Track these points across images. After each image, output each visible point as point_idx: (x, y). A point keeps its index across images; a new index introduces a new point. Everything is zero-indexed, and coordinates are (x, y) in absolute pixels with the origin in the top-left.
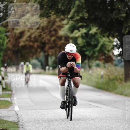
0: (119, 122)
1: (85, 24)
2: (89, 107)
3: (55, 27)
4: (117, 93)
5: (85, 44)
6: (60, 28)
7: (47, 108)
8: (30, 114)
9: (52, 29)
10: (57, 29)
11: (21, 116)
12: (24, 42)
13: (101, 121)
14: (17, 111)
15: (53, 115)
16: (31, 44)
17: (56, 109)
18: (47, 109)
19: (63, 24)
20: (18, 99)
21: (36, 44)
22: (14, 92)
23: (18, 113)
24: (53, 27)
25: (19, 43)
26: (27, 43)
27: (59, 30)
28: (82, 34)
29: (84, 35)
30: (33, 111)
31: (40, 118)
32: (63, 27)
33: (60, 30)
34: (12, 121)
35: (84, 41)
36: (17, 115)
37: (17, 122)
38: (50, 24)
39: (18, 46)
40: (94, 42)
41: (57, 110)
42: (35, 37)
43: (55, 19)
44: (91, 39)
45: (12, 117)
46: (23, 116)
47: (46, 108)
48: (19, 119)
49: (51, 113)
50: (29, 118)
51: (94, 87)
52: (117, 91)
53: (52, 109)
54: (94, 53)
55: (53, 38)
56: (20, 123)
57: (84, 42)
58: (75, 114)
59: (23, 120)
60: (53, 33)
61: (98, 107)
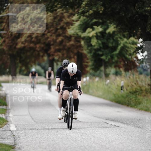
0: (144, 146)
1: (101, 21)
2: (106, 127)
3: (62, 24)
4: (141, 109)
5: (101, 46)
6: (69, 26)
7: (52, 128)
8: (30, 135)
9: (59, 27)
10: (65, 26)
11: (19, 137)
12: (22, 43)
13: (121, 144)
14: (14, 131)
15: (59, 136)
16: (32, 45)
19: (73, 21)
20: (14, 116)
21: (38, 46)
22: (9, 107)
23: (15, 133)
24: (60, 24)
25: (17, 44)
26: (26, 44)
27: (67, 27)
28: (96, 33)
29: (99, 34)
30: (34, 131)
31: (43, 140)
32: (72, 24)
33: (69, 28)
34: (8, 144)
35: (100, 42)
36: (14, 136)
37: (13, 144)
38: (56, 20)
39: (15, 48)
40: (112, 43)
41: (64, 130)
42: (37, 37)
43: (62, 14)
44: (108, 39)
45: (8, 139)
46: (21, 138)
47: (50, 128)
48: (16, 141)
49: (56, 134)
50: (29, 140)
51: (112, 101)
52: (141, 106)
53: (58, 129)
54: (112, 57)
55: (60, 39)
56: (17, 146)
57: (100, 44)
58: (87, 135)
59: (21, 143)
60: (60, 31)
61: (117, 126)
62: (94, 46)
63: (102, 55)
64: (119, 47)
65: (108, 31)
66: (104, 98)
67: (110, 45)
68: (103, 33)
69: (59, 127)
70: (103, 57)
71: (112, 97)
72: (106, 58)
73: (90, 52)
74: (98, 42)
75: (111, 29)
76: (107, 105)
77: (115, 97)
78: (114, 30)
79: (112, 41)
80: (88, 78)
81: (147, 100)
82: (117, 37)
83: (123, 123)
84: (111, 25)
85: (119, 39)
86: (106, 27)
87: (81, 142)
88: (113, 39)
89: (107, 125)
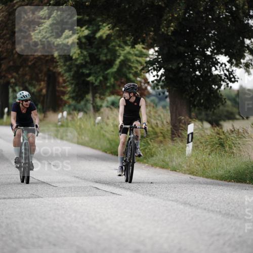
2: (95, 195)
4: (154, 165)
15: (17, 210)
17: (24, 198)
18: (4, 198)
29: (84, 40)
35: (85, 53)
41: (26, 200)
49: (13, 207)
52: (154, 160)
53: (16, 198)
58: (64, 208)
61: (113, 193)
62: (76, 59)
63: (89, 75)
64: (117, 62)
65: (98, 35)
66: (93, 147)
67: (103, 58)
68: (90, 39)
69: (18, 196)
70: (91, 79)
71: (105, 144)
72: (96, 80)
73: (69, 70)
74: (82, 52)
75: (105, 31)
76: (97, 158)
77: (111, 144)
78: (108, 32)
79: (105, 51)
80: (65, 113)
81: (165, 150)
82: (114, 44)
83: (124, 188)
84: (104, 24)
85: (117, 48)
86: (95, 28)
87: (54, 220)
88: (108, 48)
89: (98, 192)
